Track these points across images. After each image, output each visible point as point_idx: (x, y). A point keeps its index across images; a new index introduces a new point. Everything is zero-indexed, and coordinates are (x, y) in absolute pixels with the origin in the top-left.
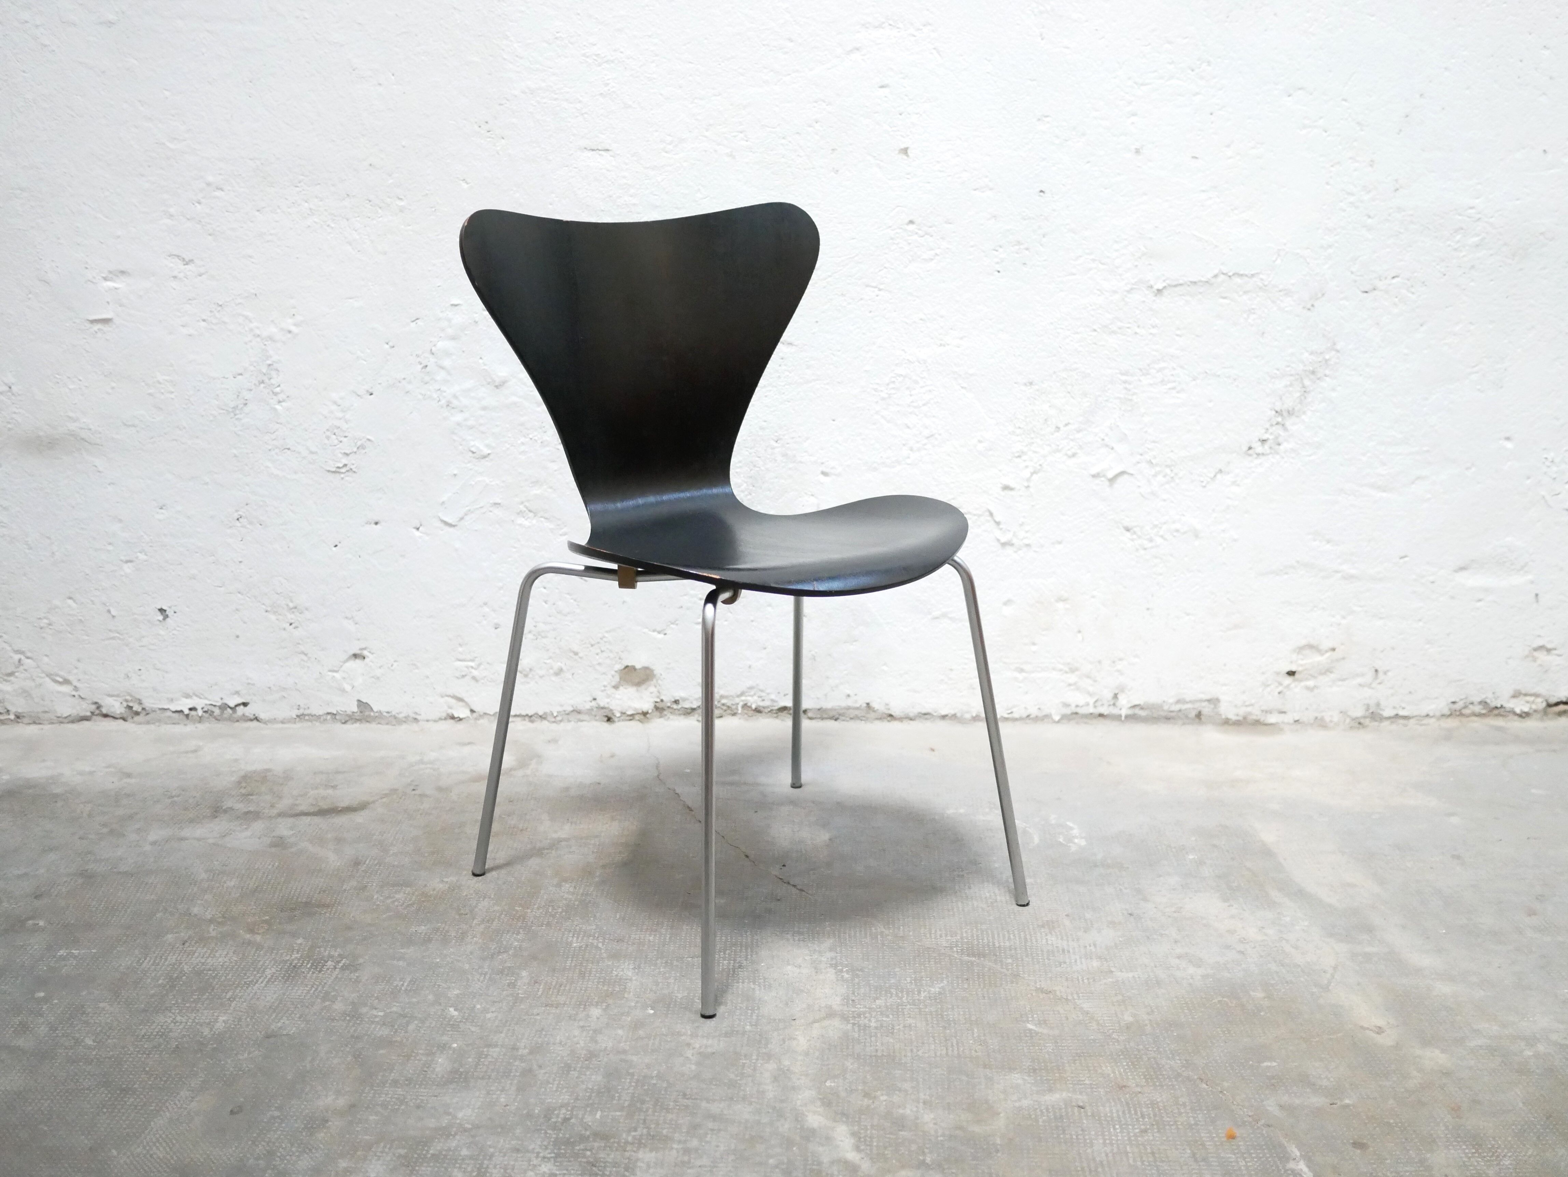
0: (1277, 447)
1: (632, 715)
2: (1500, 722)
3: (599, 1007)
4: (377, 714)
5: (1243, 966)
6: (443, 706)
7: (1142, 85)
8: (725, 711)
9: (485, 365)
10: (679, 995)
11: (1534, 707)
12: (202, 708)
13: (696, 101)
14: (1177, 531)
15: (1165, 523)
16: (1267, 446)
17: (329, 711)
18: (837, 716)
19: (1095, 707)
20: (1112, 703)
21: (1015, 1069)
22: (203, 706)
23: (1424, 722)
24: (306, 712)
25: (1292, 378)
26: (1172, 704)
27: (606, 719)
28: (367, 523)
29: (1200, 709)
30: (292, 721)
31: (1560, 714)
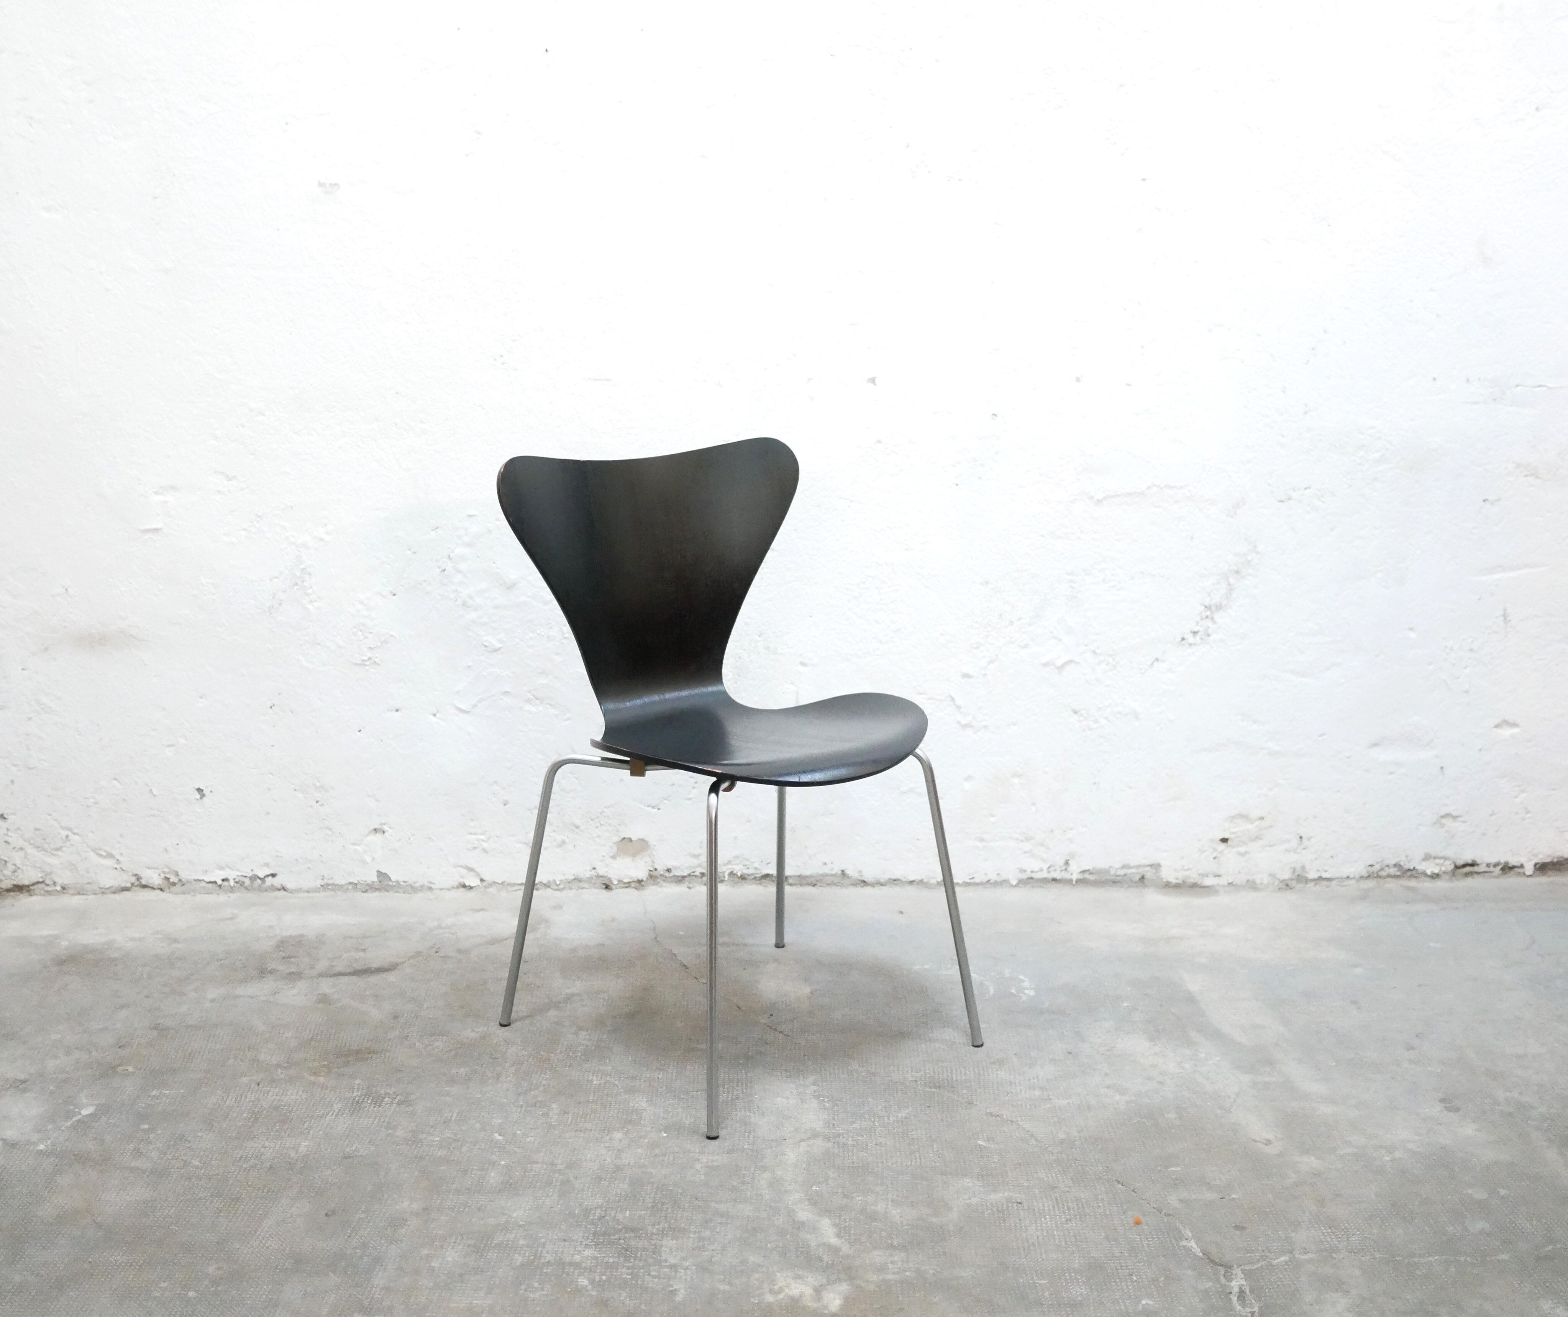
0: (1207, 637)
1: (629, 883)
2: (1413, 883)
3: (620, 1132)
4: (394, 884)
5: (1161, 1094)
6: (456, 876)
9: (497, 569)
10: (686, 1121)
11: (1443, 869)
12: (234, 879)
14: (1120, 713)
15: (1108, 706)
16: (1198, 637)
17: (351, 881)
18: (815, 882)
19: (1049, 872)
20: (1064, 868)
21: (966, 1175)
22: (235, 877)
23: (1345, 883)
24: (330, 882)
25: (1219, 577)
26: (1117, 869)
27: (604, 886)
28: (388, 710)
29: (1143, 873)
30: (315, 890)
31: (1467, 875)
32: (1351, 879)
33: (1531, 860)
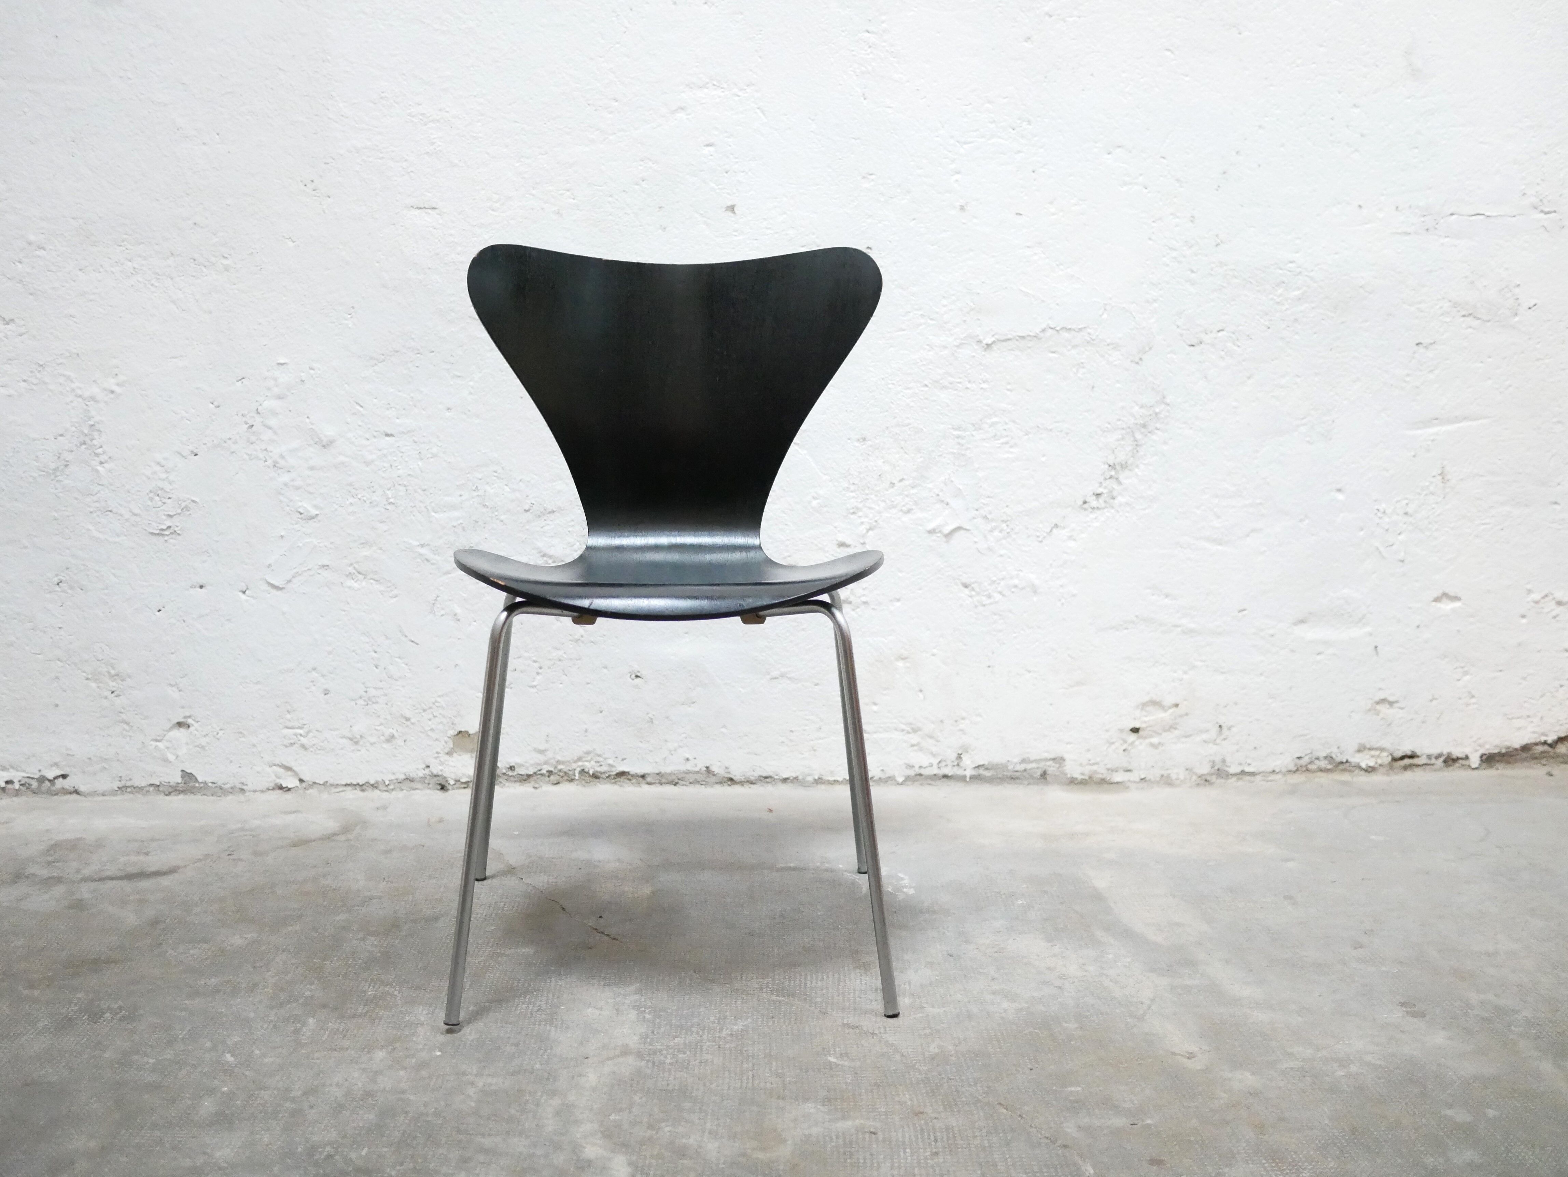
0: (1112, 501)
1: (466, 783)
2: (1346, 777)
3: (384, 1050)
4: (202, 785)
5: (1059, 1000)
6: (271, 776)
7: (965, 143)
8: (562, 777)
9: (312, 424)
11: (1379, 761)
12: (20, 781)
13: (522, 160)
14: (1016, 586)
15: (1003, 579)
16: (1101, 500)
17: (152, 783)
18: (677, 781)
19: (939, 768)
20: (955, 763)
21: (808, 1099)
22: (20, 779)
23: (1270, 778)
24: (129, 783)
25: (1124, 432)
26: (1016, 764)
27: (439, 787)
28: (191, 587)
29: (1045, 768)
30: (113, 793)
31: (1406, 768)
32: (1278, 773)
33: (1477, 751)
